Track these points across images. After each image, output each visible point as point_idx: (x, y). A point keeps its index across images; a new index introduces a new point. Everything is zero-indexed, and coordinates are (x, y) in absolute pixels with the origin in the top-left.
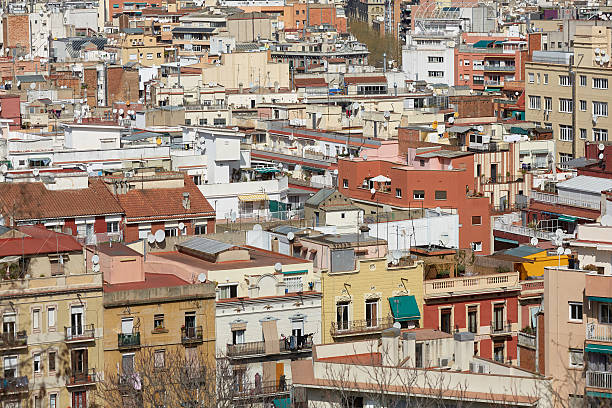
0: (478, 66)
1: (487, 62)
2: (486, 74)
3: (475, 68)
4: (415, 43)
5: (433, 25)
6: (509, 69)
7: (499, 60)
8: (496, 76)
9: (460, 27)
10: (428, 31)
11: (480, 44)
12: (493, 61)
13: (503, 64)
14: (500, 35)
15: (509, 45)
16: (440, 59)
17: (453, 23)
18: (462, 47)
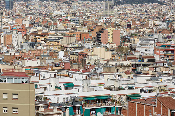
0: (162, 53)
1: (165, 52)
2: (165, 55)
3: (161, 53)
4: (140, 45)
5: (145, 40)
6: (172, 54)
7: (169, 51)
8: (168, 56)
9: (154, 41)
10: (144, 42)
11: (162, 46)
12: (167, 51)
13: (170, 52)
14: (167, 43)
15: (172, 46)
16: (149, 50)
17: (152, 40)
18: (156, 47)
